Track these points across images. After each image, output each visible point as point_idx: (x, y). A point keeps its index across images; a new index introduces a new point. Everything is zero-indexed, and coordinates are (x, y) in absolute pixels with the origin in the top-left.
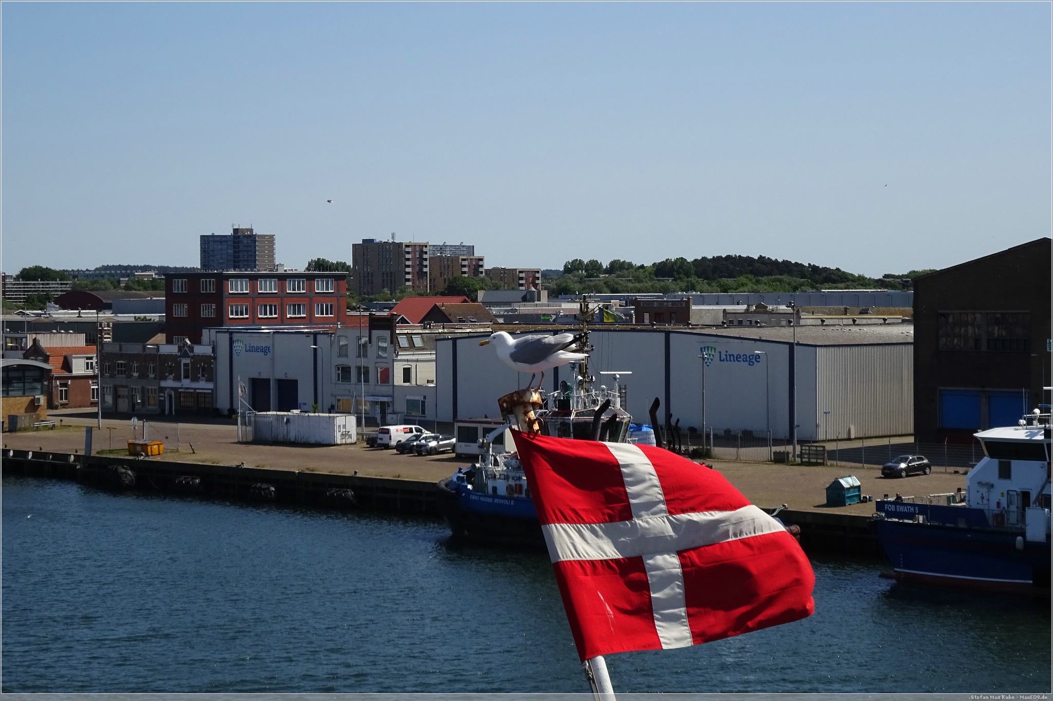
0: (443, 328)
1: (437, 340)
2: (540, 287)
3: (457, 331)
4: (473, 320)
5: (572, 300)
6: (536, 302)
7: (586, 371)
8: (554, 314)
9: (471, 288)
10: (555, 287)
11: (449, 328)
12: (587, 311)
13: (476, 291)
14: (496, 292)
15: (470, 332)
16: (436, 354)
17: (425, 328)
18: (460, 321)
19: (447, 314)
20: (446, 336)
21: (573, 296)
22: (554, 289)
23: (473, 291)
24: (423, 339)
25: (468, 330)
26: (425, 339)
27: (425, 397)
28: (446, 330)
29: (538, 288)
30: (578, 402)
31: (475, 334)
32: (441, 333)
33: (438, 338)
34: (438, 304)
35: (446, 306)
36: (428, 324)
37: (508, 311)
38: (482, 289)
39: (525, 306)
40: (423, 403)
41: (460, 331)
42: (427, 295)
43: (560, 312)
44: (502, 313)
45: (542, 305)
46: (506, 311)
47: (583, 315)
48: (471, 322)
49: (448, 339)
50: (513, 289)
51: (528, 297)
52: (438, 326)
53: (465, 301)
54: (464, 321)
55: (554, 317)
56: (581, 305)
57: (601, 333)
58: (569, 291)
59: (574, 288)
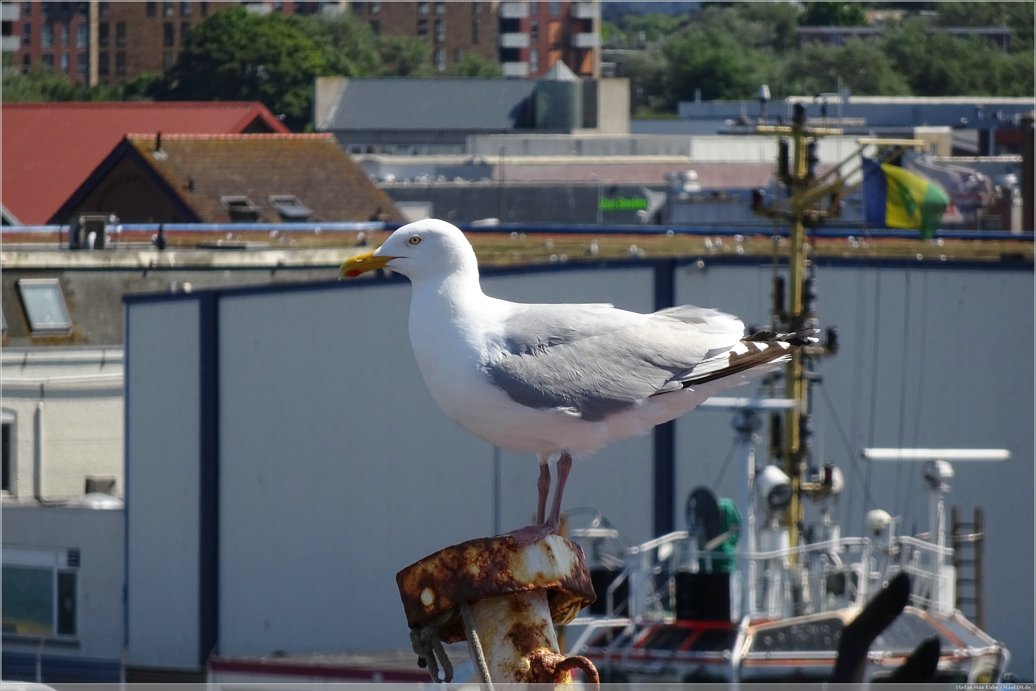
0: (161, 245)
1: (130, 300)
2: (594, 65)
3: (220, 259)
4: (291, 211)
5: (741, 122)
6: (579, 134)
7: (803, 446)
8: (656, 189)
9: (286, 65)
10: (663, 63)
11: (186, 246)
12: (810, 175)
13: (309, 79)
14: (397, 86)
15: (280, 267)
16: (127, 363)
17: (77, 245)
18: (237, 214)
19: (178, 182)
20: (173, 282)
21: (744, 107)
22: (659, 74)
23: (295, 82)
24: (67, 294)
25: (272, 258)
26: (79, 297)
27: (74, 558)
28: (171, 257)
29: (586, 68)
30: (764, 585)
31: (303, 277)
32: (151, 268)
33: (135, 289)
34: (136, 138)
35: (176, 149)
36: (90, 227)
37: (450, 172)
38: (334, 69)
39: (526, 149)
40: (67, 583)
41: (234, 259)
42: (87, 97)
43: (683, 179)
44: (424, 181)
45: (604, 147)
46: (440, 170)
47: (789, 193)
48: (285, 218)
49: (181, 295)
50: (473, 72)
51: (543, 108)
52: (137, 236)
53: (258, 125)
54: (253, 217)
55: (656, 201)
56: (784, 148)
57: (870, 275)
58: (728, 82)
59: (750, 70)
